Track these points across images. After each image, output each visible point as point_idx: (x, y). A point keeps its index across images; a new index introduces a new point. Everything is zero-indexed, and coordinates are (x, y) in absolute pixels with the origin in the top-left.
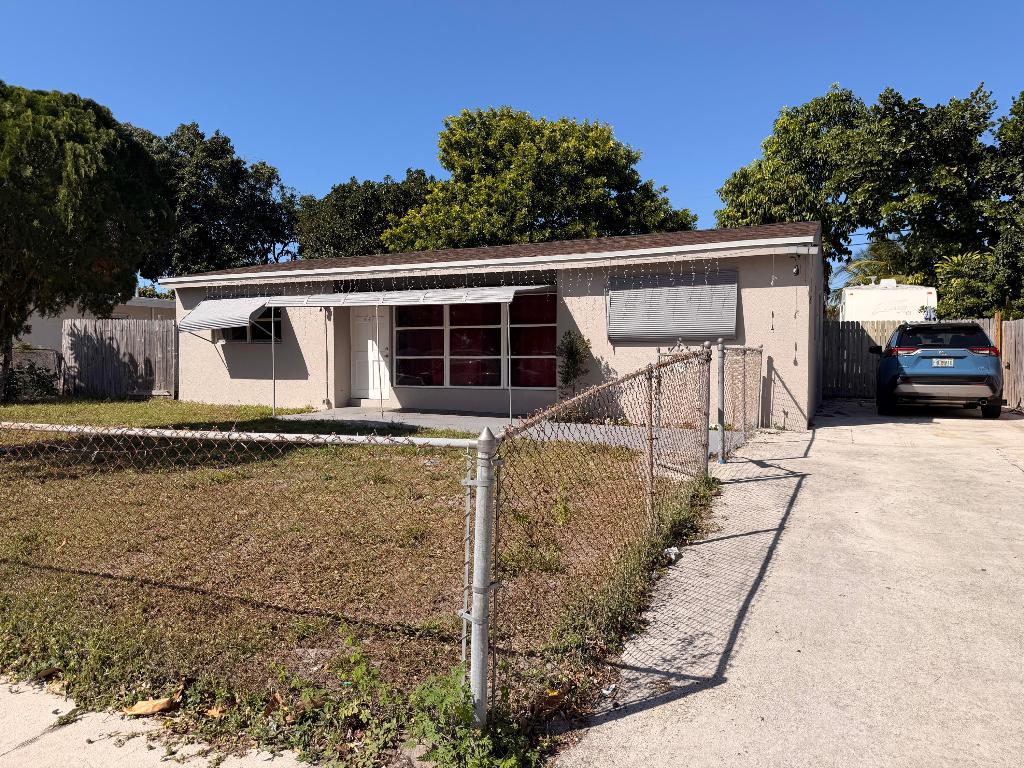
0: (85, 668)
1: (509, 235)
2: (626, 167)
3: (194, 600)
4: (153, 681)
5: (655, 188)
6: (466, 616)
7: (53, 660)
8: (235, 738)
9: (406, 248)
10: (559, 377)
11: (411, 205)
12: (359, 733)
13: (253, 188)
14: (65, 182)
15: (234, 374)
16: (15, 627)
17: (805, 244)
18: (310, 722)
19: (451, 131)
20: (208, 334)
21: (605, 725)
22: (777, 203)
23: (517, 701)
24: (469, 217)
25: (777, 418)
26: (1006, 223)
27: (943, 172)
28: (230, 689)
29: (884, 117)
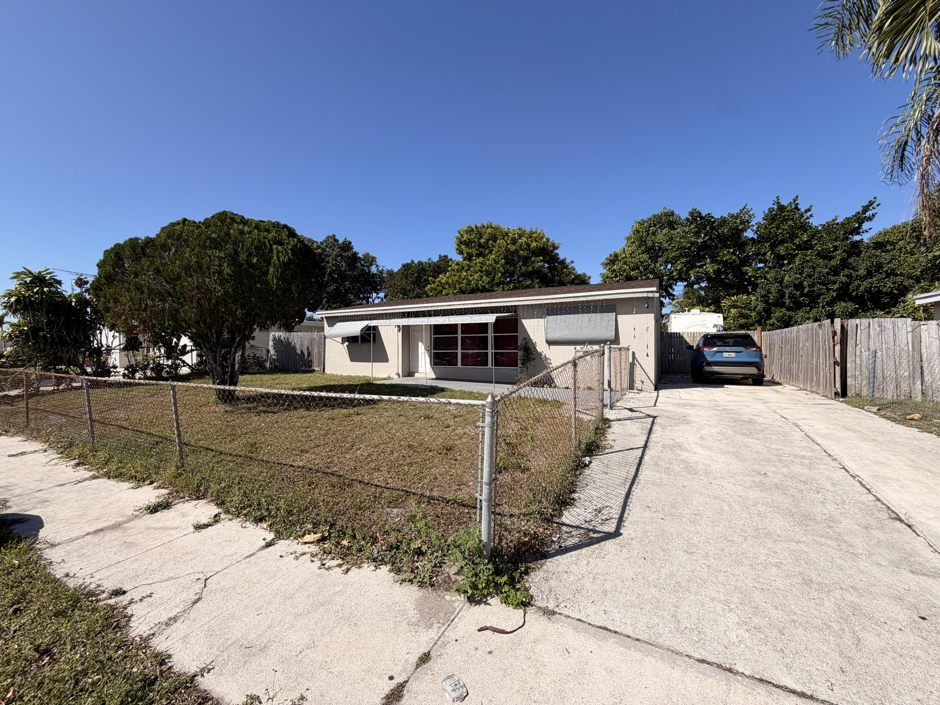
0: (279, 515)
1: (492, 287)
2: (552, 252)
3: (334, 480)
4: (314, 524)
5: (568, 261)
6: (479, 497)
7: (263, 511)
8: (356, 557)
9: (438, 295)
10: (519, 362)
11: (441, 273)
12: (421, 558)
13: (362, 265)
14: (273, 265)
15: (353, 359)
16: (245, 492)
17: (652, 292)
18: (395, 550)
19: (462, 236)
20: (340, 340)
21: (555, 558)
22: (633, 270)
23: (507, 544)
24: (471, 278)
25: (638, 384)
26: (762, 279)
27: (725, 252)
28: (353, 530)
29: (691, 223)
